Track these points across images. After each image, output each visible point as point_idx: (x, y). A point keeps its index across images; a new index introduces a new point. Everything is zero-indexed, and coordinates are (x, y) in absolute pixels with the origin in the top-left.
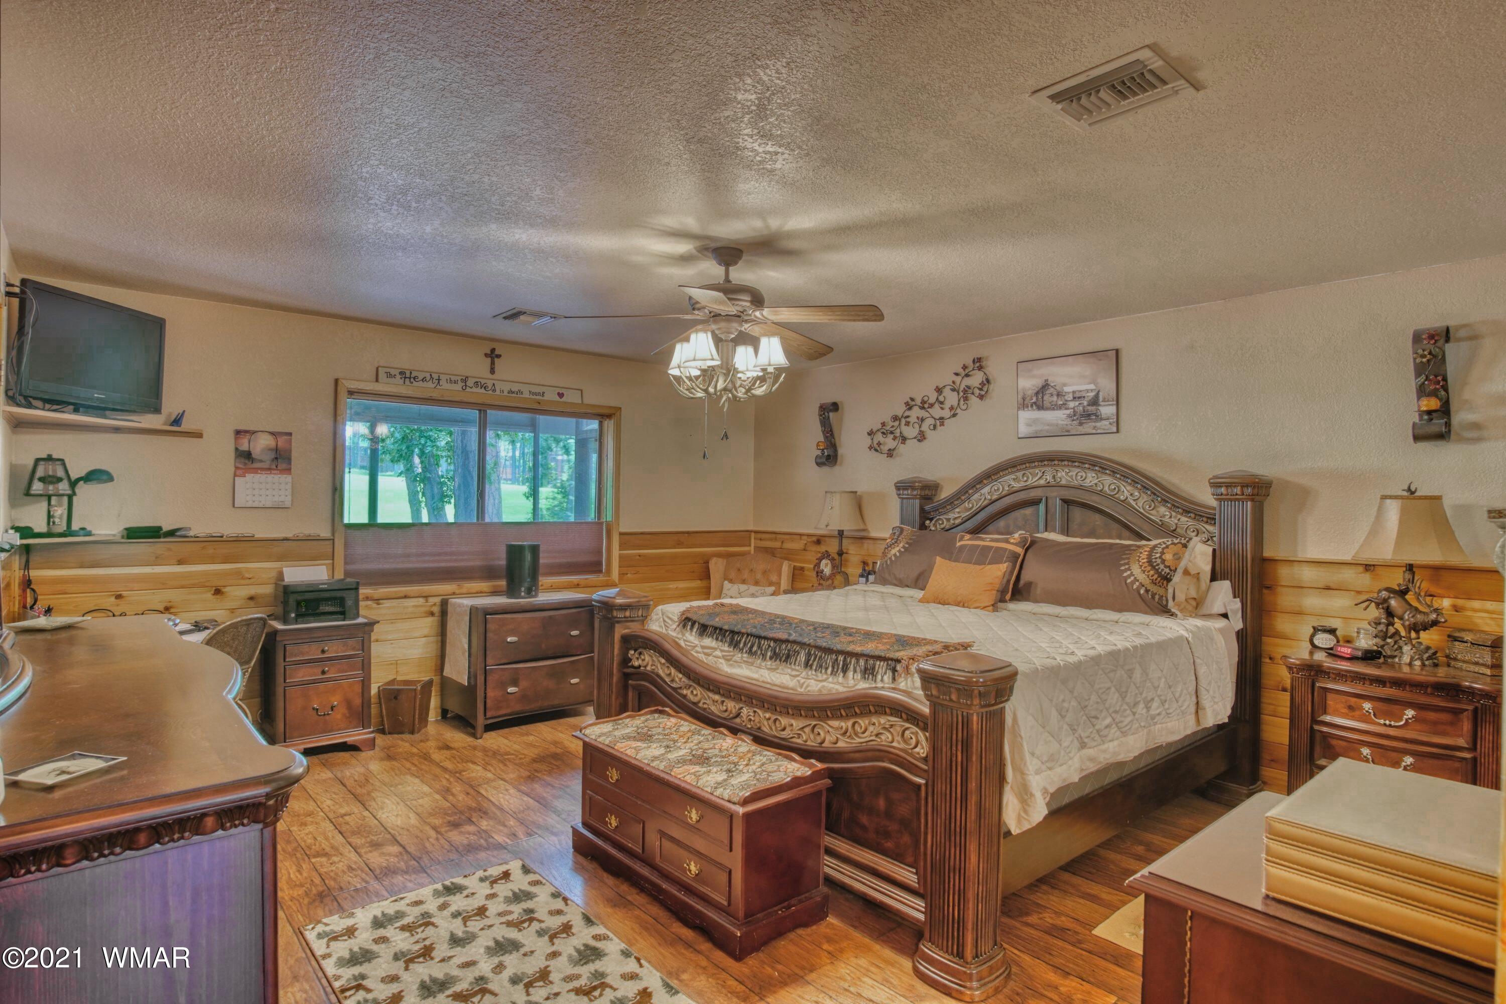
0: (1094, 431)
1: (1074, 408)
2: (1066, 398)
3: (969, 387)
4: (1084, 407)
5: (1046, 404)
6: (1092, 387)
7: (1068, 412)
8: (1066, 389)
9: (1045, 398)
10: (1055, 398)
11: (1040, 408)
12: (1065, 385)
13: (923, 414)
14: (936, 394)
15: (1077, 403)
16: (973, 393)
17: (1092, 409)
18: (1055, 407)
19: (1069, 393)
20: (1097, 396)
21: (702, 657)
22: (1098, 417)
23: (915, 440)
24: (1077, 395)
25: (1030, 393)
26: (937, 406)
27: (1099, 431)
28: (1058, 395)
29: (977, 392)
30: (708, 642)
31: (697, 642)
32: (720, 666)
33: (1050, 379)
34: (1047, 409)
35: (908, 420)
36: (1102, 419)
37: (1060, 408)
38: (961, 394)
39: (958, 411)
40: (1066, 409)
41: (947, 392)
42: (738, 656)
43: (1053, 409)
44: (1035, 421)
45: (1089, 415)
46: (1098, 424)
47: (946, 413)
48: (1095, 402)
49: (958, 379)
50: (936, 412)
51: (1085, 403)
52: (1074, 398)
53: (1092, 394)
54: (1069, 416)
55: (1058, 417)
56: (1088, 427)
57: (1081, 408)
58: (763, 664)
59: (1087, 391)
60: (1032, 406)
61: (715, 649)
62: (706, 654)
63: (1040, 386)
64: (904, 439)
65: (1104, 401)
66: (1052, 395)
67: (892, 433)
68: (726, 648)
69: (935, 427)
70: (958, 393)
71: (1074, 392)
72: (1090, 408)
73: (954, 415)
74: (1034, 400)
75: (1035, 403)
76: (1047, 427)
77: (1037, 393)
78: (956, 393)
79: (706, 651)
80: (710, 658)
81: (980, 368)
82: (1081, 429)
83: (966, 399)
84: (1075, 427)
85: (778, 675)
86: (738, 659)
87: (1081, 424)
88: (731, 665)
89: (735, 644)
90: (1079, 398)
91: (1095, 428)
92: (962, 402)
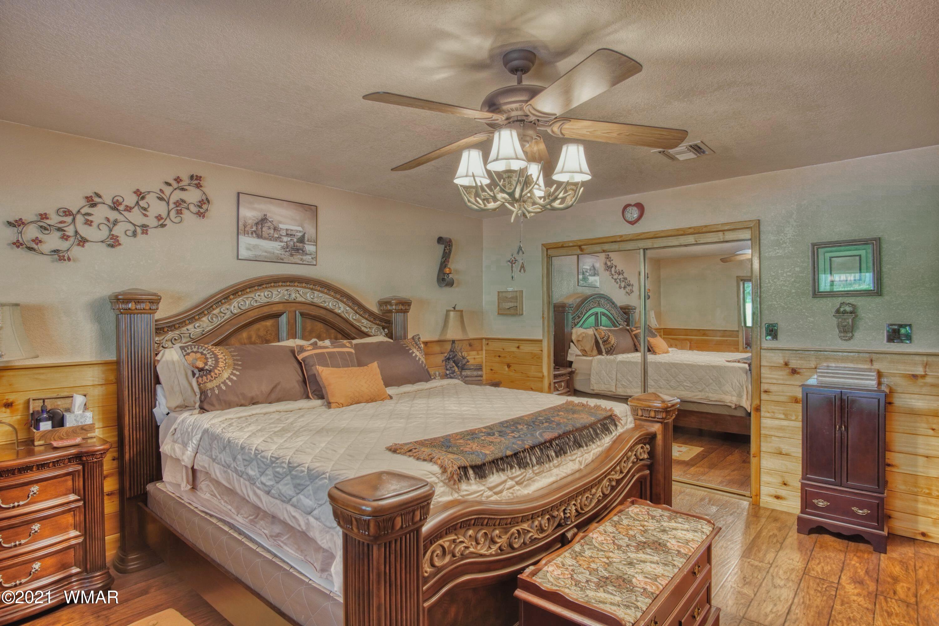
0: (301, 262)
1: (286, 242)
2: (281, 233)
3: (184, 201)
4: (294, 243)
5: (265, 234)
6: (300, 229)
7: (282, 244)
8: (281, 226)
9: (264, 229)
10: (272, 231)
11: (260, 236)
12: (280, 222)
13: (113, 215)
14: (135, 198)
15: (289, 239)
16: (188, 209)
17: (299, 245)
18: (271, 238)
19: (283, 229)
20: (303, 236)
21: (494, 498)
22: (304, 253)
23: (104, 245)
24: (289, 232)
25: (250, 222)
26: (136, 210)
27: (304, 263)
28: (275, 229)
29: (193, 209)
30: (495, 479)
31: (483, 488)
32: (519, 493)
33: (269, 215)
34: (265, 239)
35: (90, 218)
36: (307, 254)
37: (276, 240)
38: (172, 206)
39: (168, 222)
40: (281, 242)
41: (151, 199)
42: (529, 472)
43: (271, 240)
44: (255, 247)
45: (298, 250)
46: (304, 258)
47: (151, 221)
48: (302, 240)
49: (168, 190)
50: (136, 217)
51: (295, 240)
52: (287, 234)
53: (300, 234)
54: (283, 248)
55: (274, 247)
56: (297, 258)
57: (292, 243)
58: (551, 464)
59: (297, 231)
60: (252, 233)
61: (505, 482)
62: (496, 493)
63: (260, 218)
64: (83, 241)
65: (308, 241)
66: (269, 228)
67: (59, 229)
68: (518, 473)
69: (135, 234)
70: (168, 203)
71: (287, 230)
72: (298, 244)
73: (163, 226)
74: (254, 229)
75: (255, 231)
76: (265, 254)
77: (257, 224)
78: (164, 203)
79: (495, 490)
80: (505, 493)
81: (198, 186)
82: (292, 259)
83: (179, 212)
84: (286, 256)
85: (565, 467)
86: (532, 475)
87: (292, 255)
88: (526, 486)
89: (523, 465)
90: (291, 235)
91: (302, 259)
92: (173, 214)
